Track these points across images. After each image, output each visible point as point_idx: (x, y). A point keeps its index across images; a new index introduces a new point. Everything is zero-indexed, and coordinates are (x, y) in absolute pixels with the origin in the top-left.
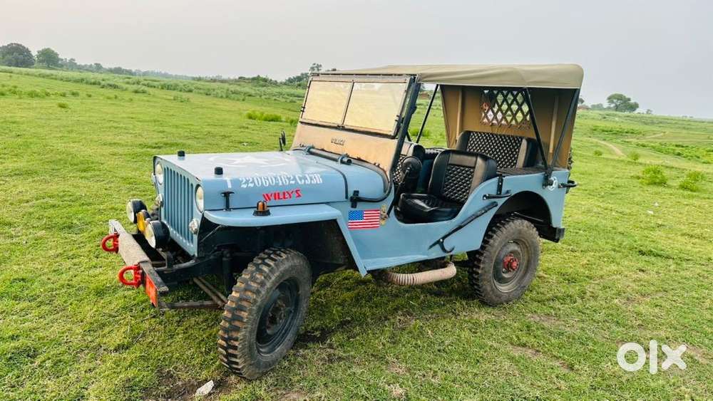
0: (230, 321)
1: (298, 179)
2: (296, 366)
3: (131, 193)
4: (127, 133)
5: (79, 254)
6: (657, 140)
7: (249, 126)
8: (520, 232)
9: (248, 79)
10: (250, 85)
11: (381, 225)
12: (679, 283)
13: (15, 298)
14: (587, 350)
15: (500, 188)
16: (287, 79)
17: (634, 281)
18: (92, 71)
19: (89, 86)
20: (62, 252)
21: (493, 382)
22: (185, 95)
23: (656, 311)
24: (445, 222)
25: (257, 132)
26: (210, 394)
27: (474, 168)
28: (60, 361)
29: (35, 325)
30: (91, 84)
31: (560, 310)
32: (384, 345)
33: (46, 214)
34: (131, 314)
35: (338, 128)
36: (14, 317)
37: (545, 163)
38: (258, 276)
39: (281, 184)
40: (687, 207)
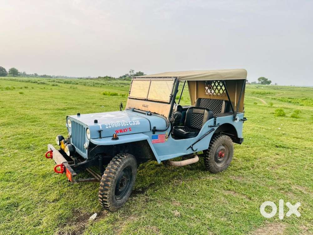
0: (103, 186)
1: (130, 123)
2: (132, 205)
3: (55, 131)
4: (50, 104)
5: (34, 159)
6: (280, 96)
7: (104, 98)
8: (225, 141)
9: (102, 77)
10: (103, 80)
11: (166, 141)
12: (294, 159)
13: (7, 181)
14: (256, 190)
15: (215, 122)
16: (120, 76)
17: (274, 159)
18: (33, 77)
19: (32, 84)
20: (26, 159)
21: (217, 207)
22: (75, 86)
23: (285, 172)
24: (193, 138)
25: (107, 101)
26: (95, 219)
27: (203, 114)
28: (29, 208)
29: (17, 192)
30: (33, 83)
31: (244, 173)
32: (169, 193)
33: (18, 142)
34: (58, 185)
35: (145, 100)
36: (7, 189)
37: (233, 110)
38: (115, 166)
39: (122, 126)
40: (295, 125)
